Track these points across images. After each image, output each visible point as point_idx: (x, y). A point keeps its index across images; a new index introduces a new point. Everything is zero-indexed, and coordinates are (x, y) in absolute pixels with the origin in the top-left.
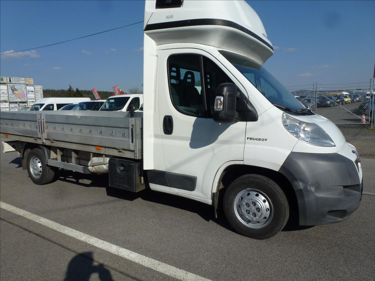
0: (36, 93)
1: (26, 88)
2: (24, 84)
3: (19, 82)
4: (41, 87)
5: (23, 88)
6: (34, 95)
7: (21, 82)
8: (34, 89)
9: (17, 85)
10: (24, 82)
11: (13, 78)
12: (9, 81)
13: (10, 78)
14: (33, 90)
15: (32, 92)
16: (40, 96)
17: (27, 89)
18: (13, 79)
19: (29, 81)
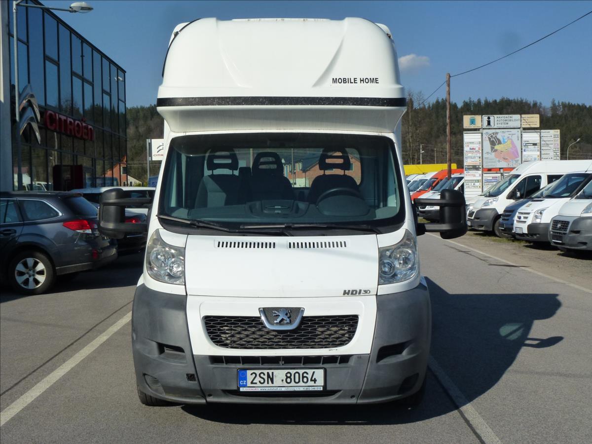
0: (542, 148)
1: (521, 137)
2: (519, 128)
3: (507, 124)
4: (556, 133)
5: (515, 138)
6: (538, 153)
7: (511, 124)
8: (539, 138)
9: (503, 132)
10: (518, 124)
11: (496, 116)
12: (486, 123)
13: (489, 118)
14: (539, 142)
15: (535, 144)
16: (552, 154)
17: (524, 139)
18: (496, 119)
19: (530, 120)
